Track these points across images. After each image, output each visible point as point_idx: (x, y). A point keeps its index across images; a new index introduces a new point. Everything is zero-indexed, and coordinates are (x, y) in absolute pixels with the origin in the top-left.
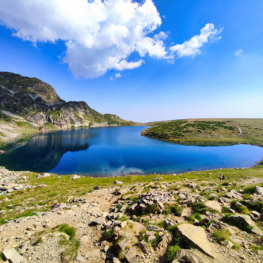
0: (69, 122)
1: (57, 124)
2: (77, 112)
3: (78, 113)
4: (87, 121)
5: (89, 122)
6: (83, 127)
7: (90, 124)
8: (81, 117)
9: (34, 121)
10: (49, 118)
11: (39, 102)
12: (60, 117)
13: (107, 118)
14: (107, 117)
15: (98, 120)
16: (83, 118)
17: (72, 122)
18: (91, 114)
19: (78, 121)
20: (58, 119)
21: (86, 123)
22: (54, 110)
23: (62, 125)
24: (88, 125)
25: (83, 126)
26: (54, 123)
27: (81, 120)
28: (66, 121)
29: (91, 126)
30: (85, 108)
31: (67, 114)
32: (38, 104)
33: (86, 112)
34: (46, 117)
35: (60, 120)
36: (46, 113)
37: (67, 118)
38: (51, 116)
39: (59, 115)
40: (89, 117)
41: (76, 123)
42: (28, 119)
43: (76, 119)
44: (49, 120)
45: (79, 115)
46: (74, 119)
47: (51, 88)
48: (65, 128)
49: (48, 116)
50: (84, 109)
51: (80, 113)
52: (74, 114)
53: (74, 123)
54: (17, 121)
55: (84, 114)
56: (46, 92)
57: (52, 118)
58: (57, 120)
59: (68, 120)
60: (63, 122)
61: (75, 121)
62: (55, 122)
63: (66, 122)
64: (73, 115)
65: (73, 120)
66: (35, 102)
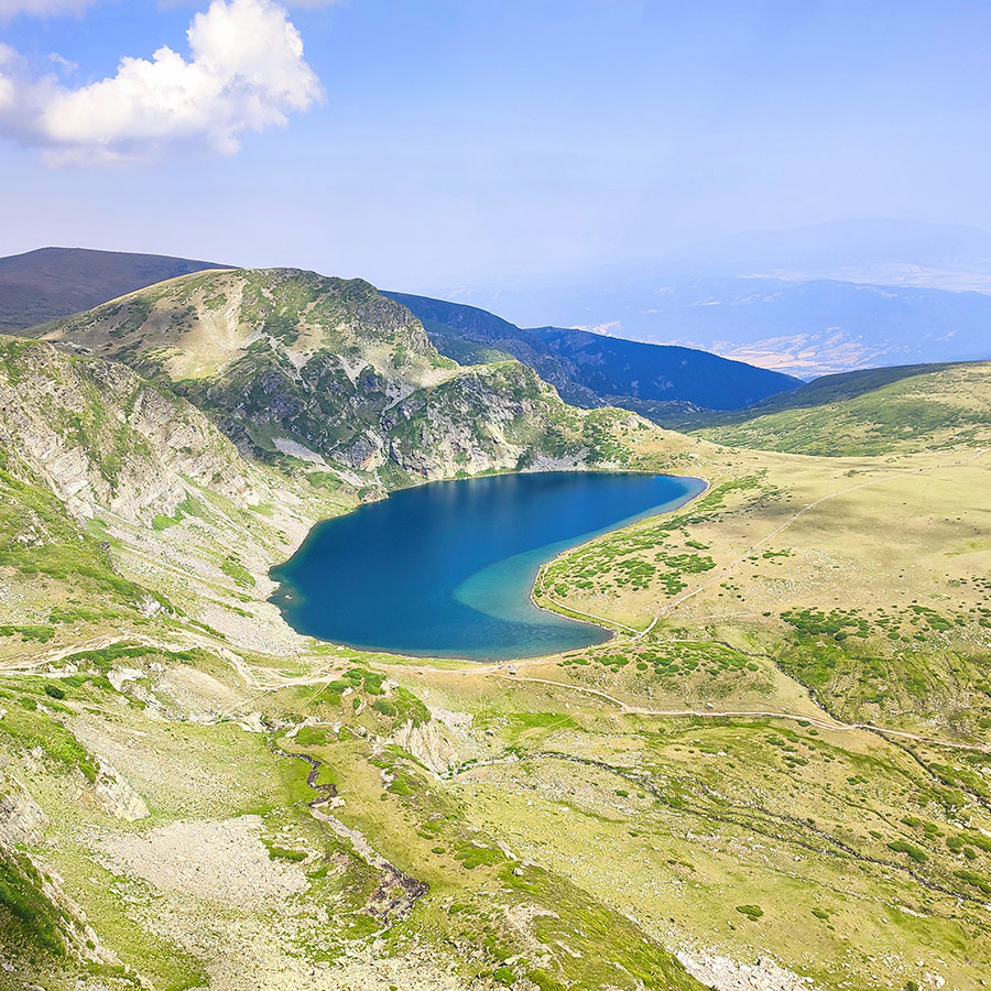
0: (451, 457)
1: (413, 469)
2: (483, 416)
3: (488, 419)
4: (512, 448)
5: (520, 451)
6: (495, 472)
7: (523, 461)
8: (496, 435)
10: (391, 447)
11: (367, 389)
12: (424, 442)
14: (594, 428)
16: (500, 438)
17: (462, 456)
18: (534, 416)
19: (482, 452)
20: (418, 453)
21: (507, 457)
22: (408, 419)
23: (428, 468)
24: (512, 464)
25: (497, 469)
26: (404, 466)
27: (490, 446)
28: (442, 455)
29: (525, 470)
30: (518, 396)
31: (447, 432)
32: (362, 398)
33: (518, 411)
34: (384, 443)
35: (423, 456)
36: (384, 430)
37: (445, 446)
38: (399, 441)
39: (421, 436)
40: (526, 428)
41: (473, 459)
43: (474, 446)
44: (392, 455)
45: (490, 428)
46: (468, 445)
48: (436, 476)
49: (388, 440)
50: (511, 400)
51: (492, 415)
52: (470, 427)
53: (467, 460)
55: (512, 418)
56: (392, 338)
57: (400, 447)
58: (413, 455)
59: (448, 453)
60: (431, 461)
61: (469, 452)
62: (408, 462)
63: (441, 457)
64: (467, 433)
65: (464, 449)
66: (355, 391)
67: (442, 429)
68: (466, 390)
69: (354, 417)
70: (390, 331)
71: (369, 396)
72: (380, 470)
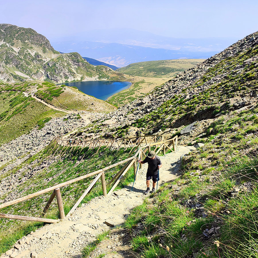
0: (63, 77)
1: (54, 80)
2: (70, 66)
3: (72, 67)
4: (79, 75)
5: (81, 76)
7: (82, 78)
10: (47, 74)
11: (37, 58)
12: (56, 73)
13: (98, 71)
14: (98, 70)
15: (90, 73)
16: (75, 72)
17: (66, 77)
18: (83, 67)
19: (71, 76)
21: (78, 77)
22: (51, 67)
23: (58, 80)
24: (79, 79)
25: (76, 80)
27: (73, 74)
28: (61, 76)
29: (83, 81)
31: (62, 70)
33: (79, 65)
34: (45, 73)
35: (56, 76)
36: (44, 69)
37: (62, 74)
38: (49, 72)
39: (55, 71)
40: (81, 70)
41: (69, 78)
42: (33, 77)
43: (69, 74)
44: (48, 76)
45: (72, 69)
46: (67, 74)
48: (60, 82)
49: (46, 72)
50: (76, 63)
52: (67, 69)
55: (77, 67)
57: (50, 74)
58: (53, 76)
60: (59, 78)
61: (68, 76)
62: (52, 78)
63: (61, 77)
64: (67, 71)
66: (34, 59)
70: (41, 43)
71: (38, 60)
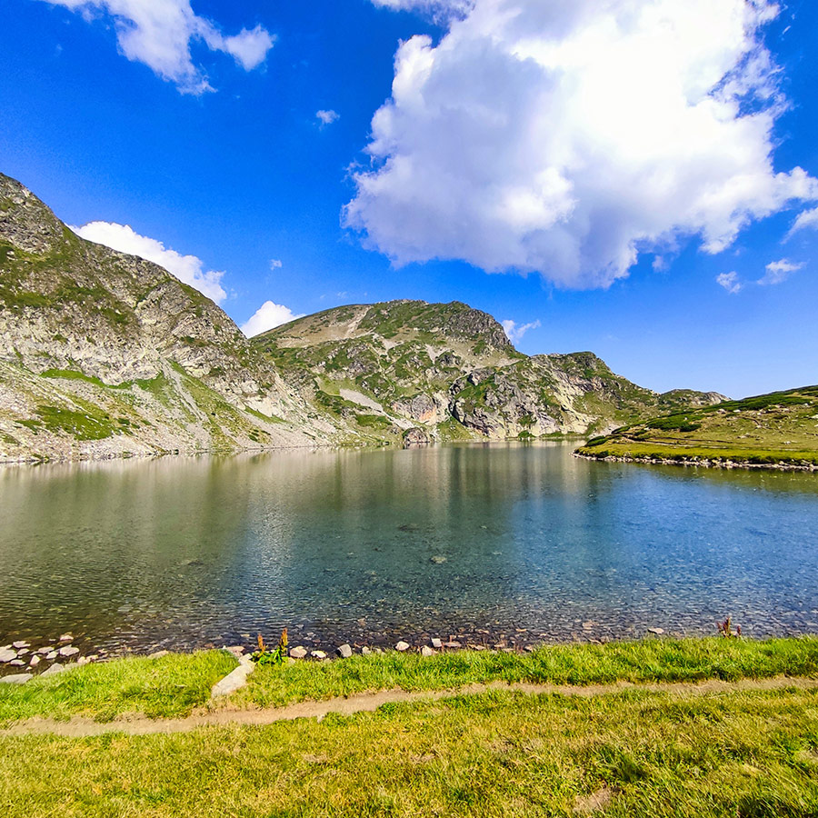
0: (515, 419)
1: (474, 426)
2: (552, 387)
3: (556, 390)
4: (581, 416)
5: (589, 419)
6: (563, 435)
7: (592, 427)
8: (564, 403)
9: (408, 415)
10: (455, 407)
11: (443, 365)
12: (488, 403)
13: (668, 405)
14: (669, 403)
15: (630, 411)
16: (569, 406)
17: (527, 419)
18: (605, 393)
19: (549, 417)
20: (479, 411)
21: (575, 423)
22: (476, 384)
23: (491, 427)
24: (582, 430)
25: (564, 432)
26: (465, 423)
27: (558, 413)
28: (506, 416)
29: (594, 435)
30: (588, 375)
31: (513, 395)
32: (438, 371)
33: (589, 388)
34: (450, 404)
35: (485, 413)
36: (452, 394)
37: (510, 408)
38: (463, 401)
39: (485, 398)
40: (596, 402)
41: (538, 422)
42: (394, 408)
43: (539, 410)
44: (455, 414)
45: (559, 398)
46: (534, 409)
47: (490, 322)
48: (498, 436)
49: (453, 401)
50: (581, 378)
51: (560, 388)
52: (537, 393)
53: (532, 422)
54: (361, 413)
55: (582, 394)
56: (476, 336)
57: (463, 406)
58: (475, 412)
59: (512, 414)
60: (492, 419)
61: (534, 416)
62: (469, 419)
63: (505, 418)
64: (534, 397)
65: (529, 412)
66: (432, 365)
67: (508, 392)
68: (535, 365)
69: (426, 383)
70: (475, 332)
71: (445, 370)
72: (439, 425)
